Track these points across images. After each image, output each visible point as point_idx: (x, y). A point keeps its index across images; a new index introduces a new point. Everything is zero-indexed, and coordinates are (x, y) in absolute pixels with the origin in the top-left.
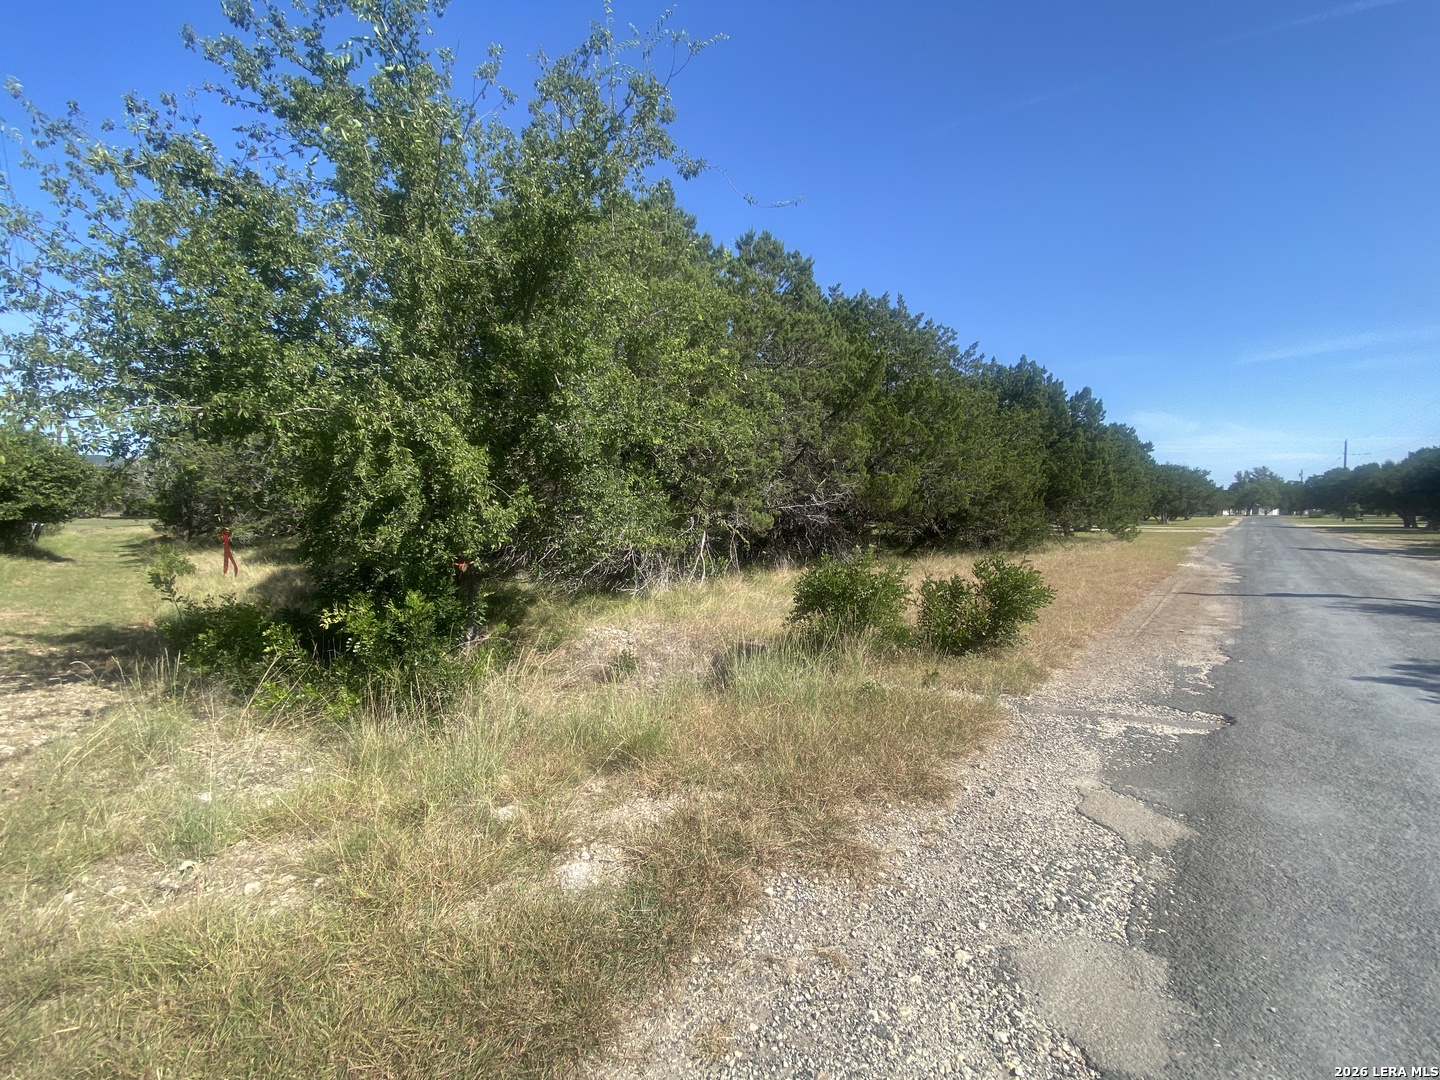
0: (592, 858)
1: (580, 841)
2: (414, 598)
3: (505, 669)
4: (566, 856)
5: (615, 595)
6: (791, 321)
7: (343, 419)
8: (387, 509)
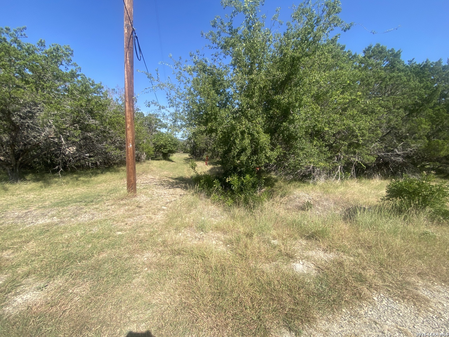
0: (303, 264)
1: (299, 257)
2: (248, 176)
3: (270, 200)
4: (295, 261)
5: (304, 182)
6: (390, 77)
7: (233, 128)
8: (242, 152)
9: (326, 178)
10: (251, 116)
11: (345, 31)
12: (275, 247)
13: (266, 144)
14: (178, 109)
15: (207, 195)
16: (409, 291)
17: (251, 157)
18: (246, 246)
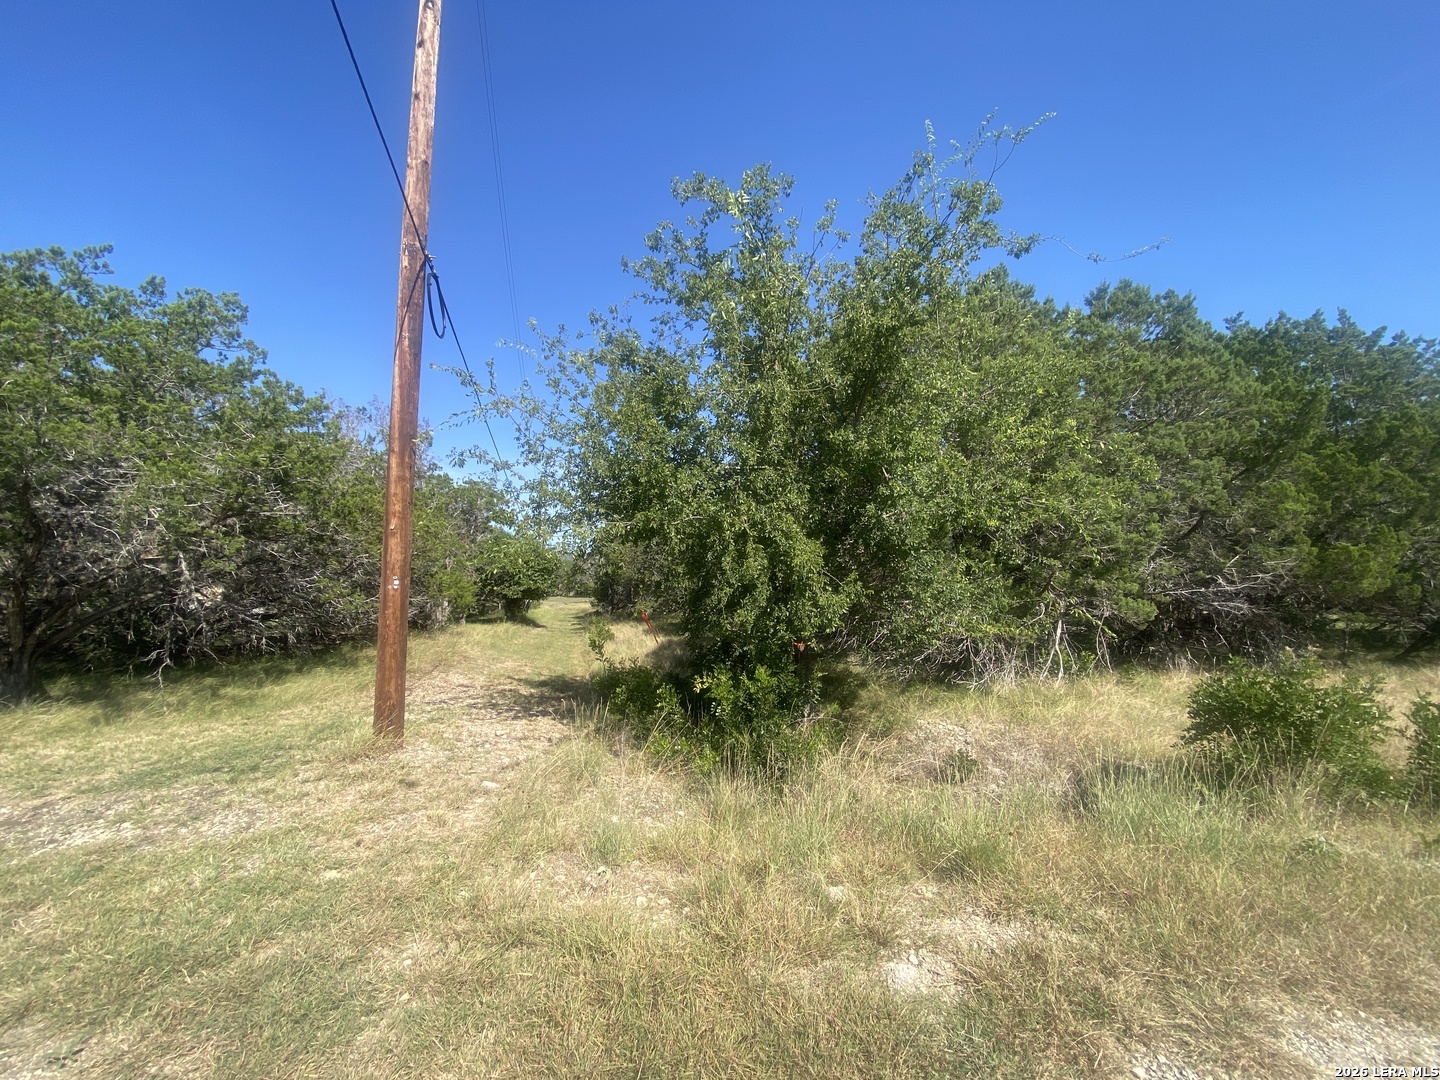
2: (762, 672)
3: (837, 750)
4: (894, 953)
5: (950, 687)
6: (1167, 371)
7: (715, 524)
8: (743, 595)
9: (1021, 673)
10: (766, 487)
11: (1017, 256)
12: (831, 910)
13: (810, 571)
14: (550, 470)
15: (637, 737)
16: (1248, 1042)
17: (773, 610)
18: (740, 911)
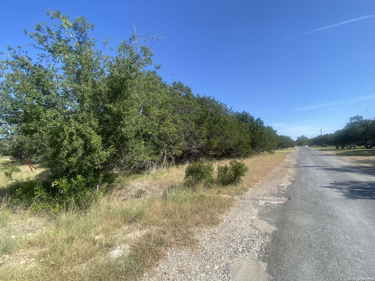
0: (120, 248)
1: (118, 244)
2: (79, 177)
4: (113, 248)
5: (140, 174)
11: (157, 69)
12: (95, 243)
13: (97, 145)
